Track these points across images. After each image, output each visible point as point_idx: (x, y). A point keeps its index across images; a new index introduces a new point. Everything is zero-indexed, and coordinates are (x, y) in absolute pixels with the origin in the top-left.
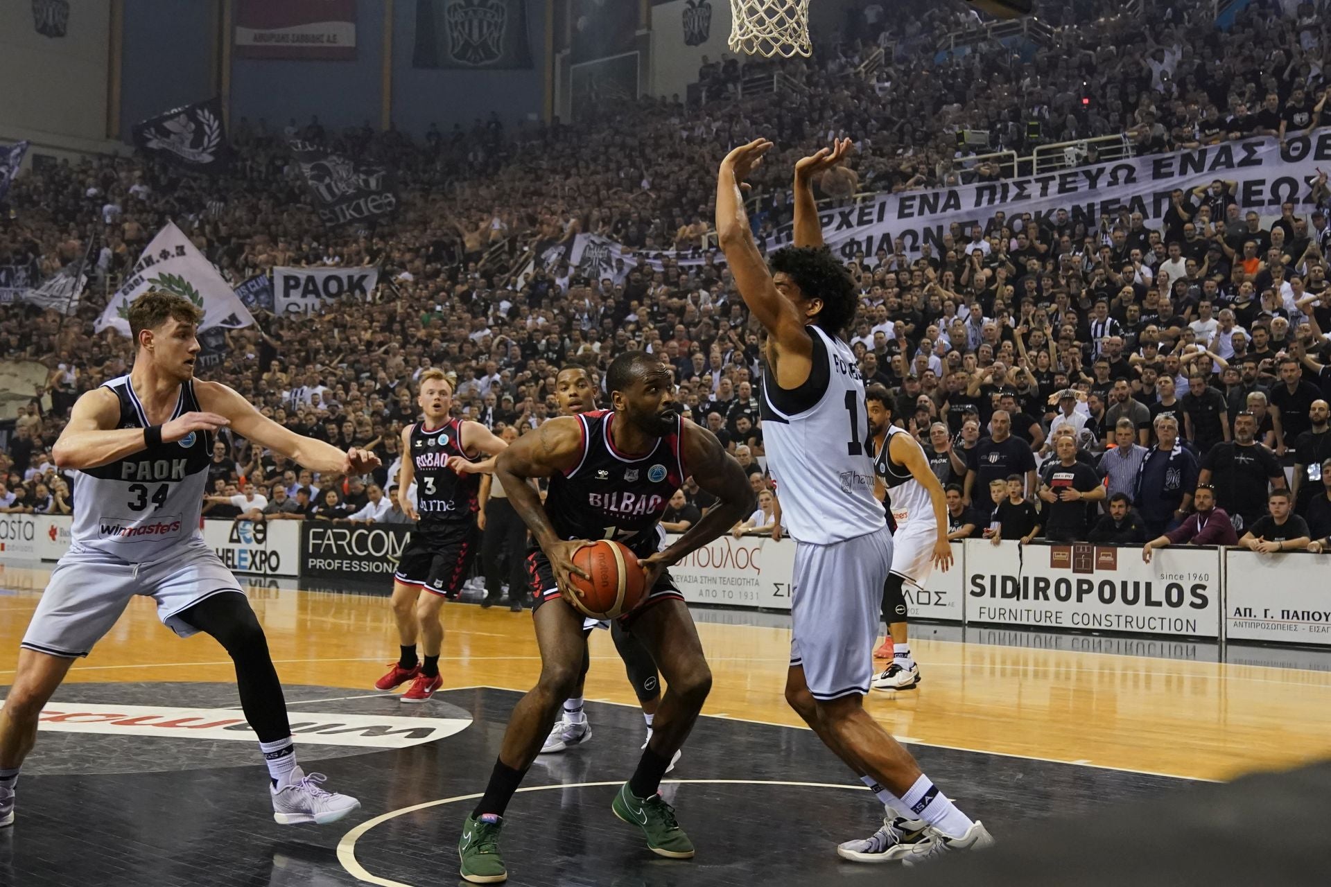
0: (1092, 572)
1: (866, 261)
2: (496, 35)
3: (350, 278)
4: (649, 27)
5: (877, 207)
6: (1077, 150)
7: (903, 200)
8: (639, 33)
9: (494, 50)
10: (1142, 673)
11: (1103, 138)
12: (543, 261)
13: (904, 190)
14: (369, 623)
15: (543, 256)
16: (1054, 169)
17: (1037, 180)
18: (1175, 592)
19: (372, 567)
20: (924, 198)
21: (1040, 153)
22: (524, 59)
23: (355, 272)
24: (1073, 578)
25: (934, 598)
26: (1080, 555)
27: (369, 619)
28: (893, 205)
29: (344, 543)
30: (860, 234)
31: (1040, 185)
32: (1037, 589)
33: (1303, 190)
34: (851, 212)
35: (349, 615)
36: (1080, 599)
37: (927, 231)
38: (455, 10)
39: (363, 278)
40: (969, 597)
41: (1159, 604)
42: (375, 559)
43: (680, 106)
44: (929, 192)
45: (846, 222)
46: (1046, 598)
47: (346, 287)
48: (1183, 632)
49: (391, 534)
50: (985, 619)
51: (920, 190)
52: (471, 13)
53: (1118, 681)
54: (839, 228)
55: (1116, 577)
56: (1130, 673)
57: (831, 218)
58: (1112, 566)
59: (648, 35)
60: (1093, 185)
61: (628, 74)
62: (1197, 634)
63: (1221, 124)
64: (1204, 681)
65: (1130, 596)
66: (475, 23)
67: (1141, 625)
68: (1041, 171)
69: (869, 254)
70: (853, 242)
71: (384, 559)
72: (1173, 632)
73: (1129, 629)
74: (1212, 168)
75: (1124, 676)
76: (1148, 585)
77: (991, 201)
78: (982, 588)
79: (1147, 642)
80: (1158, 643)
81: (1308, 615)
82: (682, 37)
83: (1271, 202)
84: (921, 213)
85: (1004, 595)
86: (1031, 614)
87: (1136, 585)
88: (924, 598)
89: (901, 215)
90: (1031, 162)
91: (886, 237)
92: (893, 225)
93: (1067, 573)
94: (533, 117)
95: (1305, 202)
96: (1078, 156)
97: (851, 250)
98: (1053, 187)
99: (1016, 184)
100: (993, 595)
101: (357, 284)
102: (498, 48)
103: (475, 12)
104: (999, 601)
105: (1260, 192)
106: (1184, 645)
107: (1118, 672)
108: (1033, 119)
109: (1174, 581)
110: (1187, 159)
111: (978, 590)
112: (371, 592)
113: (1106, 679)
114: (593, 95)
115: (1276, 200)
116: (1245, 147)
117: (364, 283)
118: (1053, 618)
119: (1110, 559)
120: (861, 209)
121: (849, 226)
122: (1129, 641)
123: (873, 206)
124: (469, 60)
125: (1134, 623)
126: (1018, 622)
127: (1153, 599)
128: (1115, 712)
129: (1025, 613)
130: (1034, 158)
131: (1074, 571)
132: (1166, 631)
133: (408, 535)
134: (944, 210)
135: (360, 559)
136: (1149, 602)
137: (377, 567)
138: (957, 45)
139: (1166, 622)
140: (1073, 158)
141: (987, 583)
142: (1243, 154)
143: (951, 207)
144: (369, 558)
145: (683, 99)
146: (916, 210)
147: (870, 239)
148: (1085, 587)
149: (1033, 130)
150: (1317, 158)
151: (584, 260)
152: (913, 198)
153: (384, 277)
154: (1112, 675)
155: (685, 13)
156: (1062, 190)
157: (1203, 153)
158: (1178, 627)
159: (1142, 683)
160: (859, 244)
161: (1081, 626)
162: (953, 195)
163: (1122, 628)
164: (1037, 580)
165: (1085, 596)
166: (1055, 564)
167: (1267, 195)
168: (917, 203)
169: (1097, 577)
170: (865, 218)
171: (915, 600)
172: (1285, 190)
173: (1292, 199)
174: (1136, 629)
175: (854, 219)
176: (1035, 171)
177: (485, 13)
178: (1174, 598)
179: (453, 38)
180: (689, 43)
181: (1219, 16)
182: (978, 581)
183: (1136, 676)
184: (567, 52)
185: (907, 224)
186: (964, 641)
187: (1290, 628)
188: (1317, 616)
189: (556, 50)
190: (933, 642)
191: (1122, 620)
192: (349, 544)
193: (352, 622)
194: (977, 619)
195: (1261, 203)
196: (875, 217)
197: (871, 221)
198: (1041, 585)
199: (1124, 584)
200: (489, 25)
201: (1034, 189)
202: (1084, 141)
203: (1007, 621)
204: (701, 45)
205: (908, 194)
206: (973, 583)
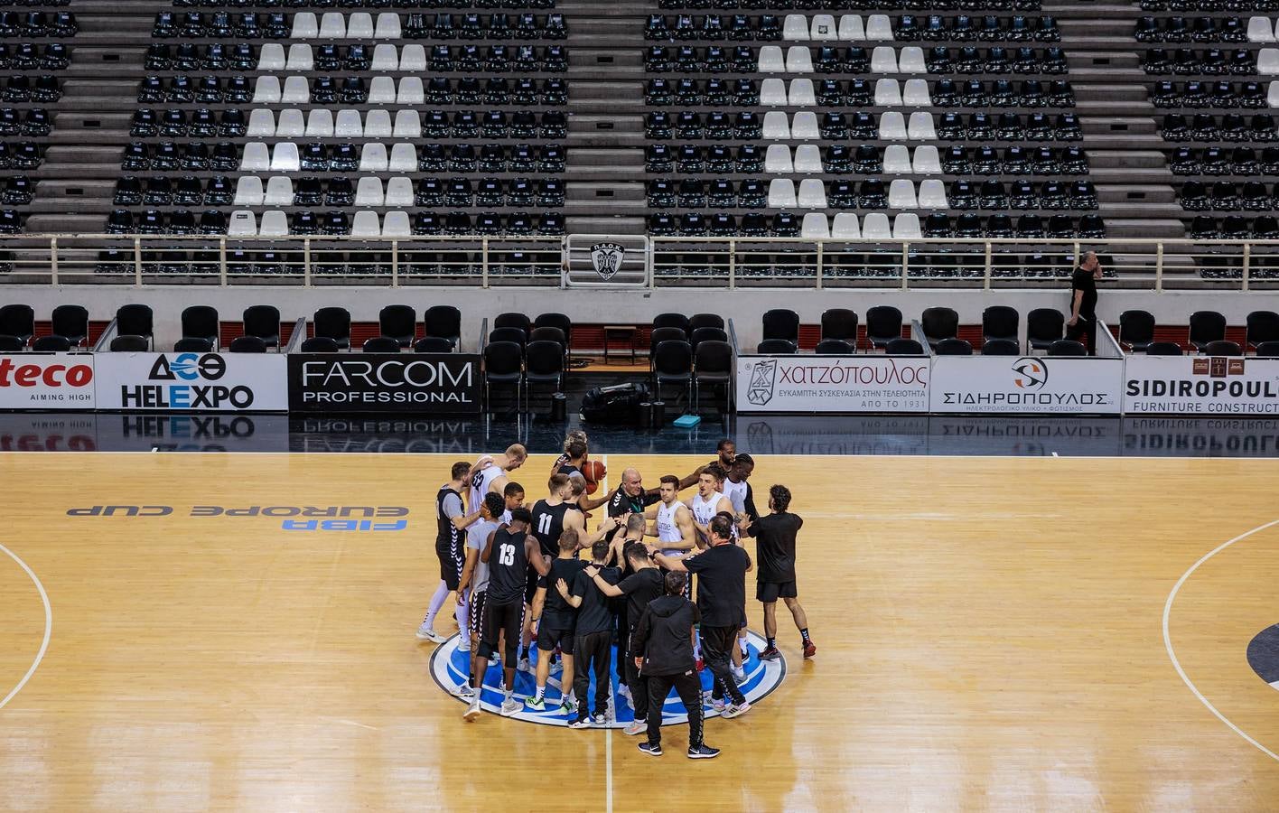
0: (1225, 376)
24: (1211, 381)
25: (1096, 399)
26: (1216, 365)
32: (1182, 389)
36: (1215, 395)
40: (1126, 395)
41: (1274, 395)
46: (1189, 394)
50: (1139, 410)
55: (1243, 379)
58: (1241, 372)
65: (1253, 391)
67: (1260, 409)
73: (1252, 413)
76: (1267, 384)
78: (1137, 391)
79: (1264, 421)
85: (1155, 393)
86: (1177, 406)
87: (1258, 384)
88: (1087, 399)
93: (1207, 378)
100: (1146, 393)
104: (1151, 398)
111: (1133, 391)
118: (1194, 407)
119: (1239, 367)
122: (1252, 421)
125: (1256, 409)
126: (1166, 411)
127: (1270, 393)
129: (1171, 406)
131: (1212, 376)
136: (1267, 394)
141: (1141, 386)
148: (1220, 386)
161: (1215, 412)
163: (1247, 412)
164: (1182, 383)
165: (1219, 392)
166: (1196, 372)
169: (1229, 379)
171: (1079, 401)
174: (1256, 412)
182: (1134, 385)
191: (1247, 407)
194: (1132, 411)
198: (1185, 388)
199: (1249, 384)
203: (1157, 411)
206: (1130, 385)
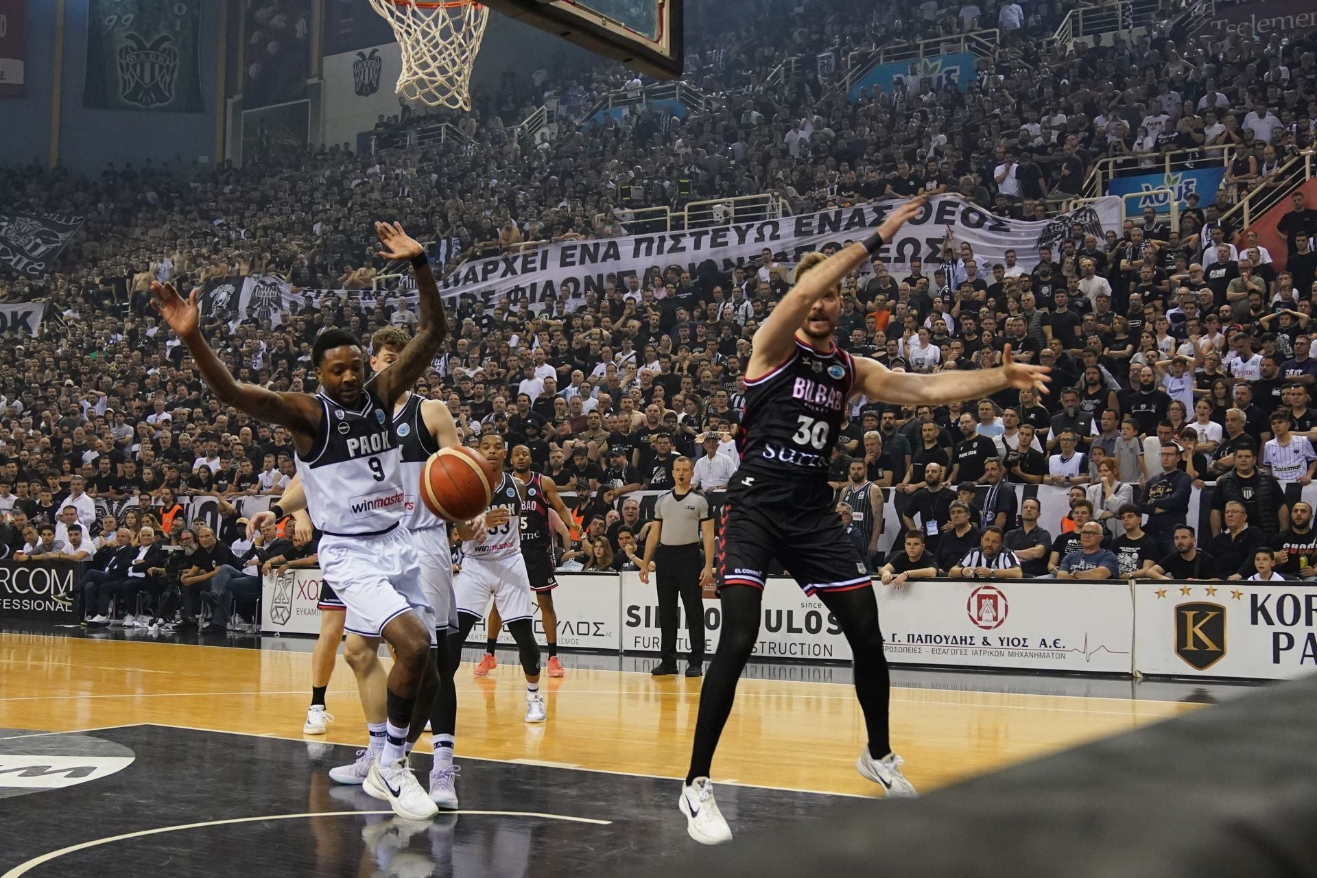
1: (531, 307)
2: (168, 78)
3: (14, 314)
4: (321, 78)
5: (540, 255)
6: (724, 208)
7: (564, 249)
8: (310, 81)
9: (166, 94)
10: (784, 696)
11: (748, 197)
12: (213, 299)
13: (563, 240)
14: (29, 662)
15: (212, 295)
16: (706, 224)
17: (692, 235)
18: (813, 619)
19: (34, 605)
20: (585, 247)
21: (690, 209)
22: (194, 101)
23: (21, 308)
25: (593, 629)
27: (29, 658)
28: (555, 254)
29: (4, 581)
30: (524, 281)
31: (693, 238)
33: (925, 250)
34: (515, 258)
35: (9, 654)
37: (588, 279)
38: (127, 52)
39: (27, 314)
40: (625, 627)
41: (800, 631)
42: (36, 597)
43: (350, 154)
44: (590, 242)
45: (510, 269)
47: (9, 324)
48: (821, 657)
49: (53, 571)
50: (640, 647)
51: (579, 241)
52: (142, 56)
53: (762, 704)
54: (504, 275)
56: (773, 696)
57: (496, 264)
59: (319, 84)
60: (742, 240)
61: (299, 121)
62: (833, 658)
63: (856, 187)
64: (840, 702)
65: (774, 624)
66: (147, 66)
67: (783, 651)
68: (692, 226)
69: (533, 300)
70: (517, 289)
71: (46, 597)
72: (812, 656)
73: (772, 654)
74: (848, 227)
75: (768, 700)
76: (790, 613)
77: (648, 253)
78: (638, 618)
79: (788, 667)
80: (799, 667)
81: (930, 639)
82: (352, 89)
83: (896, 260)
84: (582, 262)
87: (779, 613)
88: (583, 629)
89: (563, 264)
90: (683, 217)
91: (549, 284)
92: (555, 273)
94: (204, 159)
95: (926, 261)
96: (726, 213)
97: (516, 296)
98: (706, 240)
99: (672, 237)
100: (647, 625)
101: (21, 321)
102: (171, 94)
103: (147, 55)
105: (887, 250)
106: (822, 668)
107: (763, 696)
108: (684, 177)
109: (813, 609)
110: (825, 218)
111: (633, 620)
112: (32, 630)
113: (752, 703)
114: (264, 140)
115: (901, 258)
116: (876, 210)
117: (28, 320)
120: (525, 256)
121: (514, 272)
122: (772, 666)
123: (536, 254)
124: (140, 101)
125: (777, 649)
127: (794, 626)
128: (760, 733)
130: (686, 213)
132: (806, 656)
133: (71, 572)
134: (604, 260)
135: (22, 597)
136: (791, 629)
137: (39, 605)
138: (614, 105)
139: (806, 647)
140: (721, 214)
141: (642, 613)
142: (875, 216)
143: (611, 256)
144: (31, 596)
145: (353, 148)
146: (577, 258)
147: (534, 286)
149: (684, 187)
150: (937, 222)
151: (254, 300)
152: (574, 247)
153: (51, 314)
154: (757, 698)
155: (356, 64)
156: (714, 244)
157: (838, 214)
158: (817, 652)
159: (784, 705)
160: (523, 290)
162: (613, 245)
163: (766, 654)
166: (705, 595)
167: (893, 254)
168: (578, 252)
170: (529, 266)
171: (575, 632)
172: (909, 250)
173: (915, 258)
174: (778, 655)
175: (518, 265)
176: (686, 226)
177: (158, 56)
178: (813, 626)
179: (123, 78)
180: (359, 93)
181: (850, 90)
182: (634, 612)
183: (779, 699)
184: (239, 97)
185: (569, 272)
186: (621, 669)
187: (914, 650)
188: (938, 639)
189: (229, 93)
190: (591, 671)
191: (766, 647)
192: (10, 582)
193: (12, 661)
194: (633, 648)
195: (888, 260)
196: (538, 264)
197: (534, 269)
200: (161, 67)
201: (688, 242)
202: (731, 199)
204: (372, 96)
205: (567, 243)
206: (630, 613)
